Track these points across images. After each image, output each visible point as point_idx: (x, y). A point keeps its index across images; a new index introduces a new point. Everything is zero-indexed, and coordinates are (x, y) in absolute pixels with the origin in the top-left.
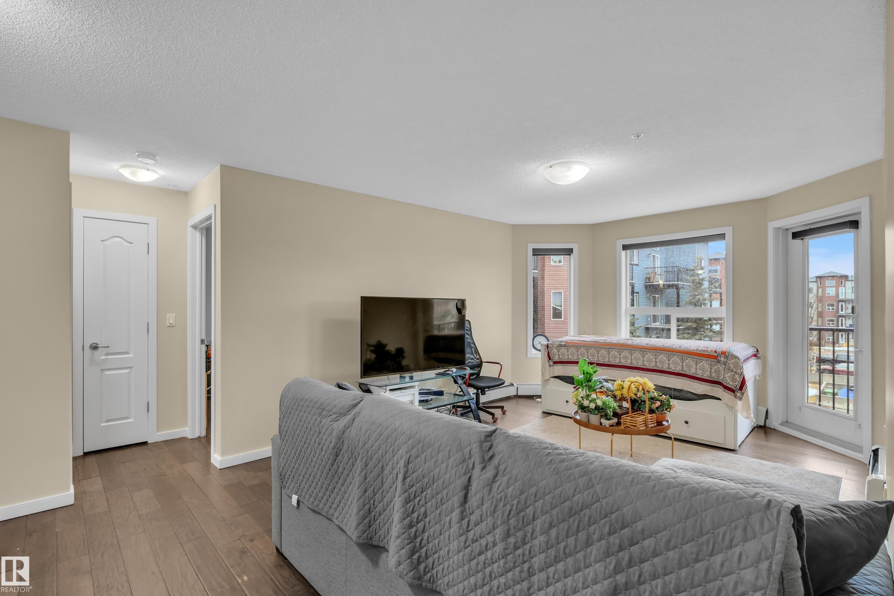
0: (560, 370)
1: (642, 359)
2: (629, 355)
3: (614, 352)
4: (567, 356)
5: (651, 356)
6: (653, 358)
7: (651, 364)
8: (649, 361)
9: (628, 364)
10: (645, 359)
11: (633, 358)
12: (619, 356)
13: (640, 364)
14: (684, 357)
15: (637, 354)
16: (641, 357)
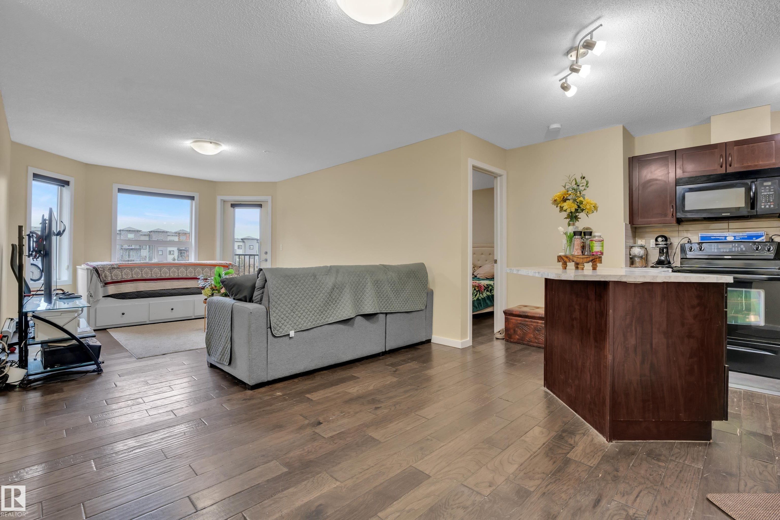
0: (112, 289)
1: (186, 272)
2: (176, 270)
3: (165, 269)
4: (120, 277)
5: (192, 270)
6: (193, 270)
7: (192, 275)
8: (191, 273)
9: (176, 276)
10: (187, 272)
11: (179, 272)
12: (168, 272)
13: (184, 275)
14: (211, 268)
15: (182, 269)
16: (185, 270)
